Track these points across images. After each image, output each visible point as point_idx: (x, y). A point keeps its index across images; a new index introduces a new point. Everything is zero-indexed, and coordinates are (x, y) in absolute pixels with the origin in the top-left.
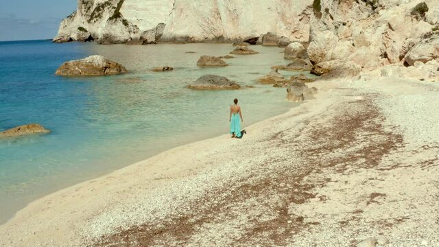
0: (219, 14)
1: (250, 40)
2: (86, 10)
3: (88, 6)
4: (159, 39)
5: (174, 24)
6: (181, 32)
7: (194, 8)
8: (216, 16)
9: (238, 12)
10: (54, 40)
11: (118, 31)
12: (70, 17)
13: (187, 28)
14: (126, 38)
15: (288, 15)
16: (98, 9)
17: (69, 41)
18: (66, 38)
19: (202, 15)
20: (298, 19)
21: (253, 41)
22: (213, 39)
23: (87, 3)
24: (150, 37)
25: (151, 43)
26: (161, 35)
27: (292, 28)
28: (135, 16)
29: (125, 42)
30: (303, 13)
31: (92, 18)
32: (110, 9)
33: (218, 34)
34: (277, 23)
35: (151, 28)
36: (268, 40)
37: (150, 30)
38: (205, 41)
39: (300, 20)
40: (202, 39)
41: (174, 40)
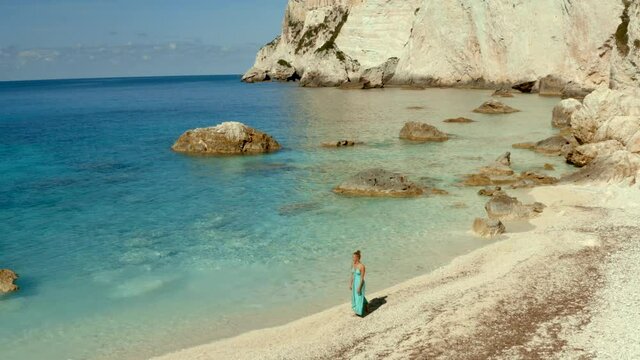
0: (477, 45)
1: (522, 85)
2: (294, 34)
3: (297, 29)
4: (387, 82)
5: (412, 58)
6: (421, 71)
7: (442, 36)
8: (474, 48)
9: (507, 42)
10: (244, 77)
11: (330, 68)
12: (272, 44)
13: (431, 65)
14: (342, 79)
15: (581, 48)
16: (309, 34)
17: (265, 80)
18: (260, 76)
19: (452, 47)
20: (598, 55)
21: (526, 88)
22: (469, 83)
23: (296, 25)
24: (375, 79)
25: (376, 87)
26: (392, 75)
27: (588, 68)
28: (360, 47)
29: (339, 85)
30: (606, 45)
31: (300, 47)
32: (327, 34)
33: (476, 74)
34: (565, 60)
35: (375, 65)
36: (547, 87)
37: (375, 68)
38: (457, 85)
39: (601, 56)
40: (452, 82)
41: (411, 84)
